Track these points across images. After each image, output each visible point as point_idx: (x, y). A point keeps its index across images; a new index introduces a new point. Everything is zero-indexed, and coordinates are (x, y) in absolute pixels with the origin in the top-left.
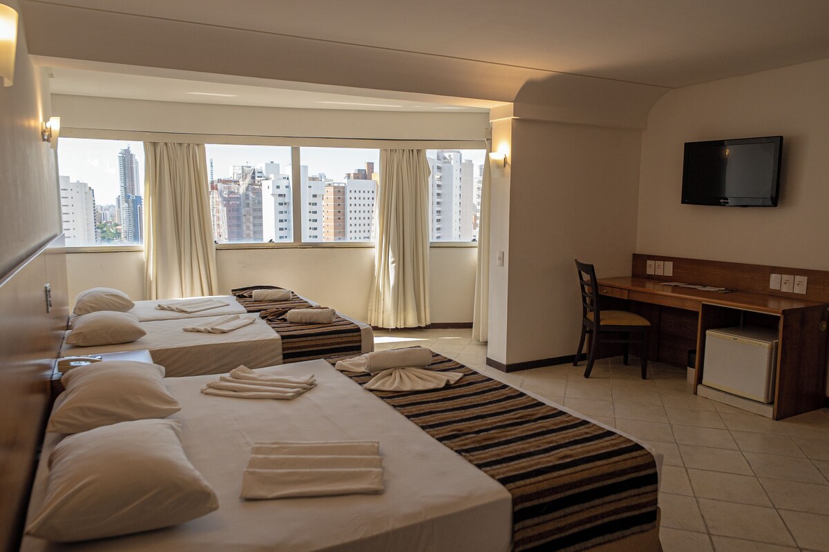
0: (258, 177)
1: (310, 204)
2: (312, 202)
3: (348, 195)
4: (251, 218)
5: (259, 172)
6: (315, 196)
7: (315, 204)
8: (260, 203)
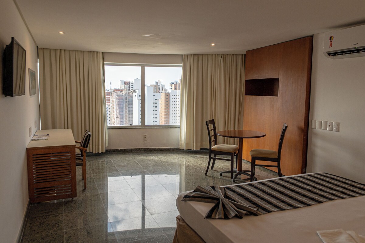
0: (131, 85)
1: (154, 103)
2: (155, 102)
3: (171, 97)
4: (128, 108)
5: (132, 83)
6: (156, 100)
7: (156, 103)
8: (132, 101)
